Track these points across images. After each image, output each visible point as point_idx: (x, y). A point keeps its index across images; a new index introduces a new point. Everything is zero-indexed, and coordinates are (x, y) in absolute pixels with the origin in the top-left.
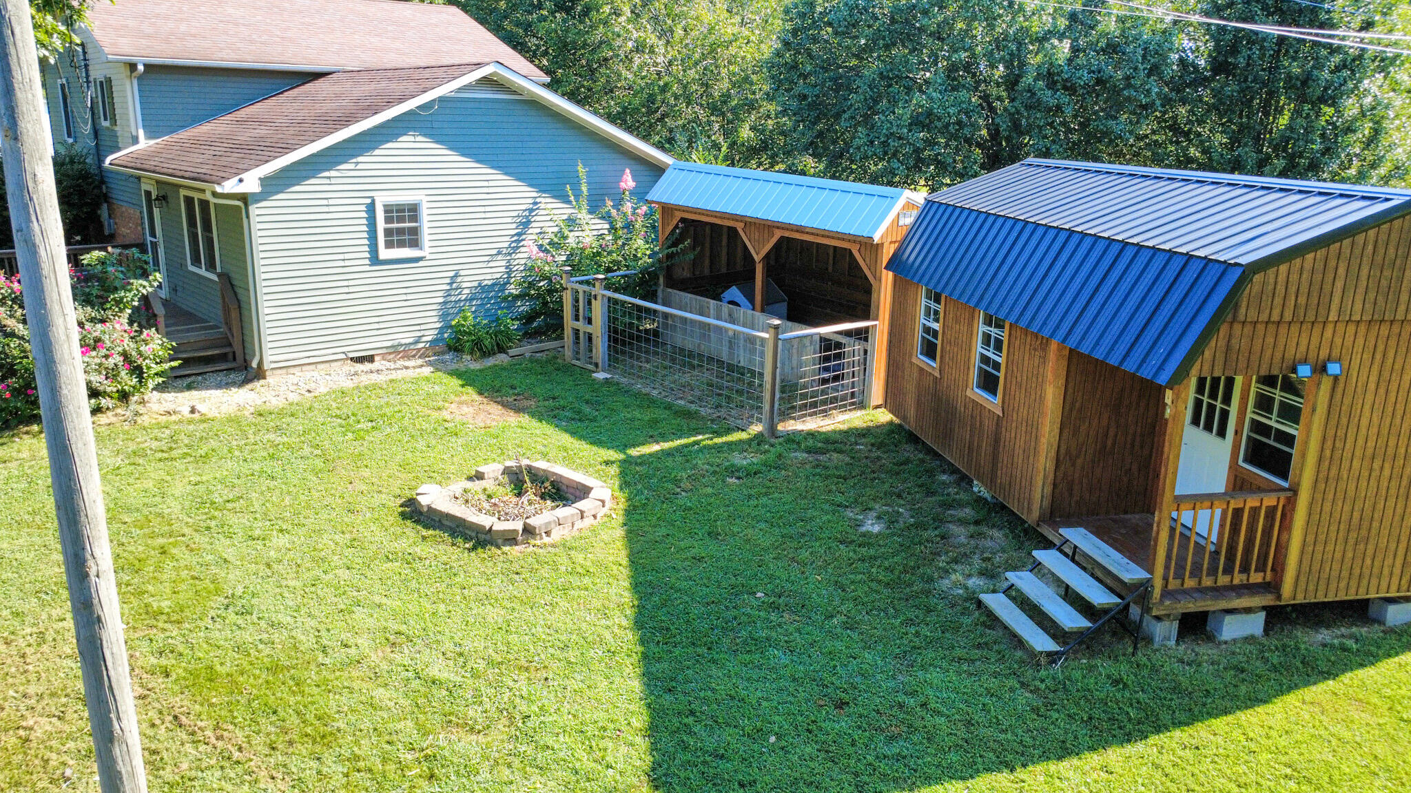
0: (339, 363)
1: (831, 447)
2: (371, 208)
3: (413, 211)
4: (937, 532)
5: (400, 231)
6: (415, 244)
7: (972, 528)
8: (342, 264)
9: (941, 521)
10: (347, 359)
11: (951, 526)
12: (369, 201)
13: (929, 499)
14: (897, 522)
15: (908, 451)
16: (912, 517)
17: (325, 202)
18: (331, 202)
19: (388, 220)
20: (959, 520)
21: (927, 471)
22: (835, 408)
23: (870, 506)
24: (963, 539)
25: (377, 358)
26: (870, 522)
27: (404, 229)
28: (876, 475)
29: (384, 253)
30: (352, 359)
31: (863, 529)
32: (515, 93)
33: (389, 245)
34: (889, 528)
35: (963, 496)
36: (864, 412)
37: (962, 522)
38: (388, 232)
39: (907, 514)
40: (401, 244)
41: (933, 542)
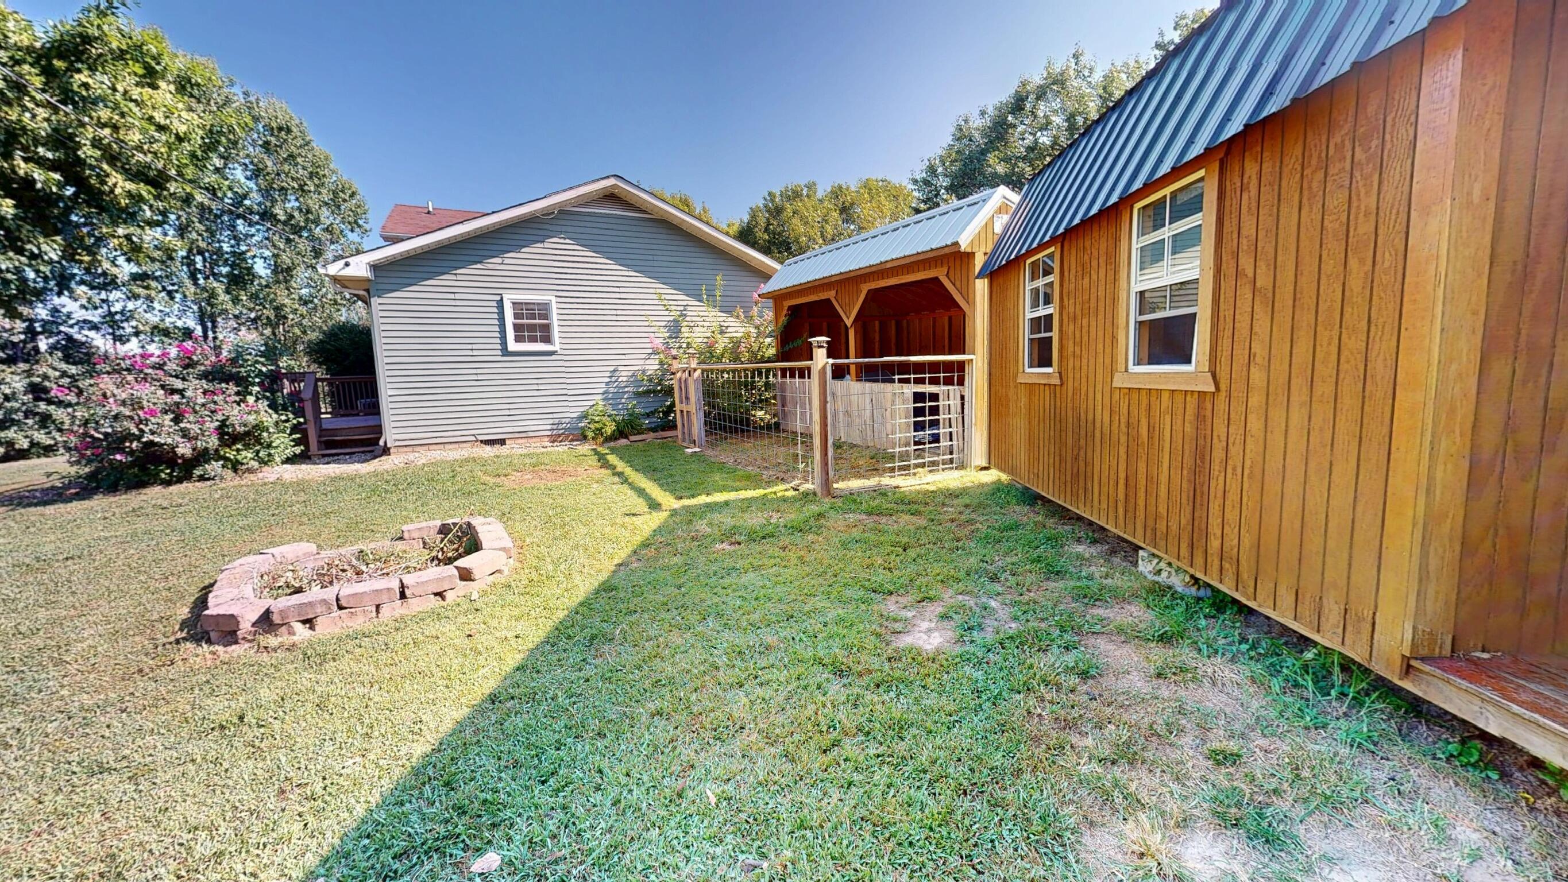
0: (469, 445)
1: (902, 507)
2: (500, 304)
3: (544, 310)
4: (1070, 659)
5: (532, 328)
6: (547, 339)
7: (1159, 654)
8: (470, 353)
9: (1078, 631)
10: (477, 441)
11: (1102, 643)
12: (498, 298)
13: (1052, 585)
14: (981, 627)
15: (1020, 512)
16: (1015, 619)
17: (452, 296)
18: (457, 296)
19: (516, 316)
20: (1120, 631)
21: (1049, 539)
22: (923, 465)
23: (932, 593)
24: (1137, 683)
25: (507, 442)
26: (925, 625)
27: (535, 325)
28: (960, 544)
29: (513, 346)
30: (482, 441)
31: (905, 641)
32: (645, 212)
33: (518, 339)
34: (961, 640)
35: (1118, 581)
36: (962, 472)
37: (1127, 635)
38: (517, 328)
39: (1003, 613)
40: (533, 340)
41: (1059, 687)
